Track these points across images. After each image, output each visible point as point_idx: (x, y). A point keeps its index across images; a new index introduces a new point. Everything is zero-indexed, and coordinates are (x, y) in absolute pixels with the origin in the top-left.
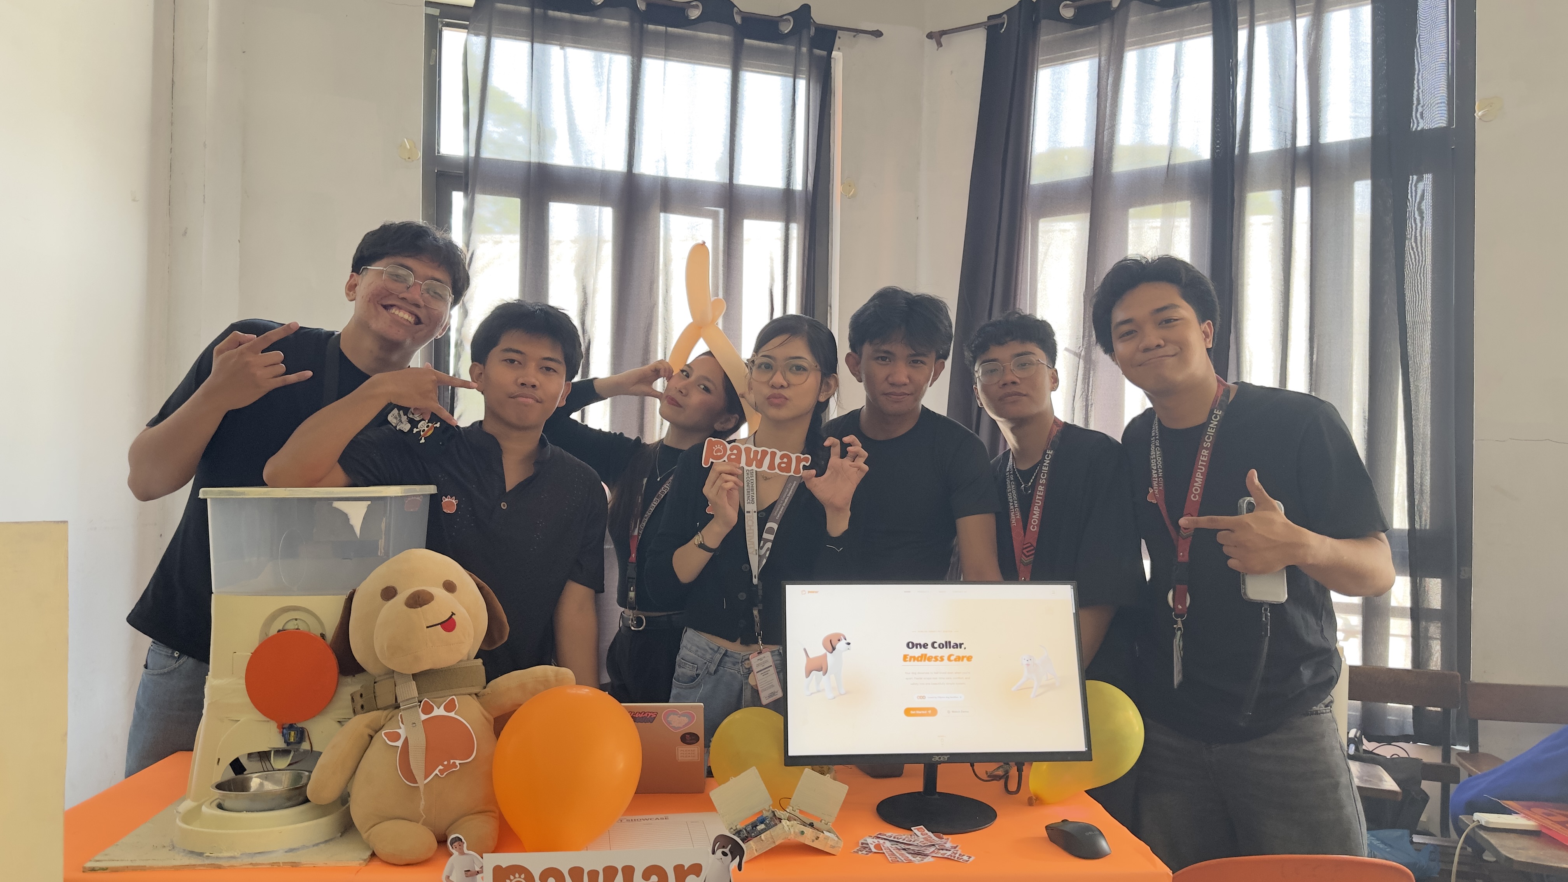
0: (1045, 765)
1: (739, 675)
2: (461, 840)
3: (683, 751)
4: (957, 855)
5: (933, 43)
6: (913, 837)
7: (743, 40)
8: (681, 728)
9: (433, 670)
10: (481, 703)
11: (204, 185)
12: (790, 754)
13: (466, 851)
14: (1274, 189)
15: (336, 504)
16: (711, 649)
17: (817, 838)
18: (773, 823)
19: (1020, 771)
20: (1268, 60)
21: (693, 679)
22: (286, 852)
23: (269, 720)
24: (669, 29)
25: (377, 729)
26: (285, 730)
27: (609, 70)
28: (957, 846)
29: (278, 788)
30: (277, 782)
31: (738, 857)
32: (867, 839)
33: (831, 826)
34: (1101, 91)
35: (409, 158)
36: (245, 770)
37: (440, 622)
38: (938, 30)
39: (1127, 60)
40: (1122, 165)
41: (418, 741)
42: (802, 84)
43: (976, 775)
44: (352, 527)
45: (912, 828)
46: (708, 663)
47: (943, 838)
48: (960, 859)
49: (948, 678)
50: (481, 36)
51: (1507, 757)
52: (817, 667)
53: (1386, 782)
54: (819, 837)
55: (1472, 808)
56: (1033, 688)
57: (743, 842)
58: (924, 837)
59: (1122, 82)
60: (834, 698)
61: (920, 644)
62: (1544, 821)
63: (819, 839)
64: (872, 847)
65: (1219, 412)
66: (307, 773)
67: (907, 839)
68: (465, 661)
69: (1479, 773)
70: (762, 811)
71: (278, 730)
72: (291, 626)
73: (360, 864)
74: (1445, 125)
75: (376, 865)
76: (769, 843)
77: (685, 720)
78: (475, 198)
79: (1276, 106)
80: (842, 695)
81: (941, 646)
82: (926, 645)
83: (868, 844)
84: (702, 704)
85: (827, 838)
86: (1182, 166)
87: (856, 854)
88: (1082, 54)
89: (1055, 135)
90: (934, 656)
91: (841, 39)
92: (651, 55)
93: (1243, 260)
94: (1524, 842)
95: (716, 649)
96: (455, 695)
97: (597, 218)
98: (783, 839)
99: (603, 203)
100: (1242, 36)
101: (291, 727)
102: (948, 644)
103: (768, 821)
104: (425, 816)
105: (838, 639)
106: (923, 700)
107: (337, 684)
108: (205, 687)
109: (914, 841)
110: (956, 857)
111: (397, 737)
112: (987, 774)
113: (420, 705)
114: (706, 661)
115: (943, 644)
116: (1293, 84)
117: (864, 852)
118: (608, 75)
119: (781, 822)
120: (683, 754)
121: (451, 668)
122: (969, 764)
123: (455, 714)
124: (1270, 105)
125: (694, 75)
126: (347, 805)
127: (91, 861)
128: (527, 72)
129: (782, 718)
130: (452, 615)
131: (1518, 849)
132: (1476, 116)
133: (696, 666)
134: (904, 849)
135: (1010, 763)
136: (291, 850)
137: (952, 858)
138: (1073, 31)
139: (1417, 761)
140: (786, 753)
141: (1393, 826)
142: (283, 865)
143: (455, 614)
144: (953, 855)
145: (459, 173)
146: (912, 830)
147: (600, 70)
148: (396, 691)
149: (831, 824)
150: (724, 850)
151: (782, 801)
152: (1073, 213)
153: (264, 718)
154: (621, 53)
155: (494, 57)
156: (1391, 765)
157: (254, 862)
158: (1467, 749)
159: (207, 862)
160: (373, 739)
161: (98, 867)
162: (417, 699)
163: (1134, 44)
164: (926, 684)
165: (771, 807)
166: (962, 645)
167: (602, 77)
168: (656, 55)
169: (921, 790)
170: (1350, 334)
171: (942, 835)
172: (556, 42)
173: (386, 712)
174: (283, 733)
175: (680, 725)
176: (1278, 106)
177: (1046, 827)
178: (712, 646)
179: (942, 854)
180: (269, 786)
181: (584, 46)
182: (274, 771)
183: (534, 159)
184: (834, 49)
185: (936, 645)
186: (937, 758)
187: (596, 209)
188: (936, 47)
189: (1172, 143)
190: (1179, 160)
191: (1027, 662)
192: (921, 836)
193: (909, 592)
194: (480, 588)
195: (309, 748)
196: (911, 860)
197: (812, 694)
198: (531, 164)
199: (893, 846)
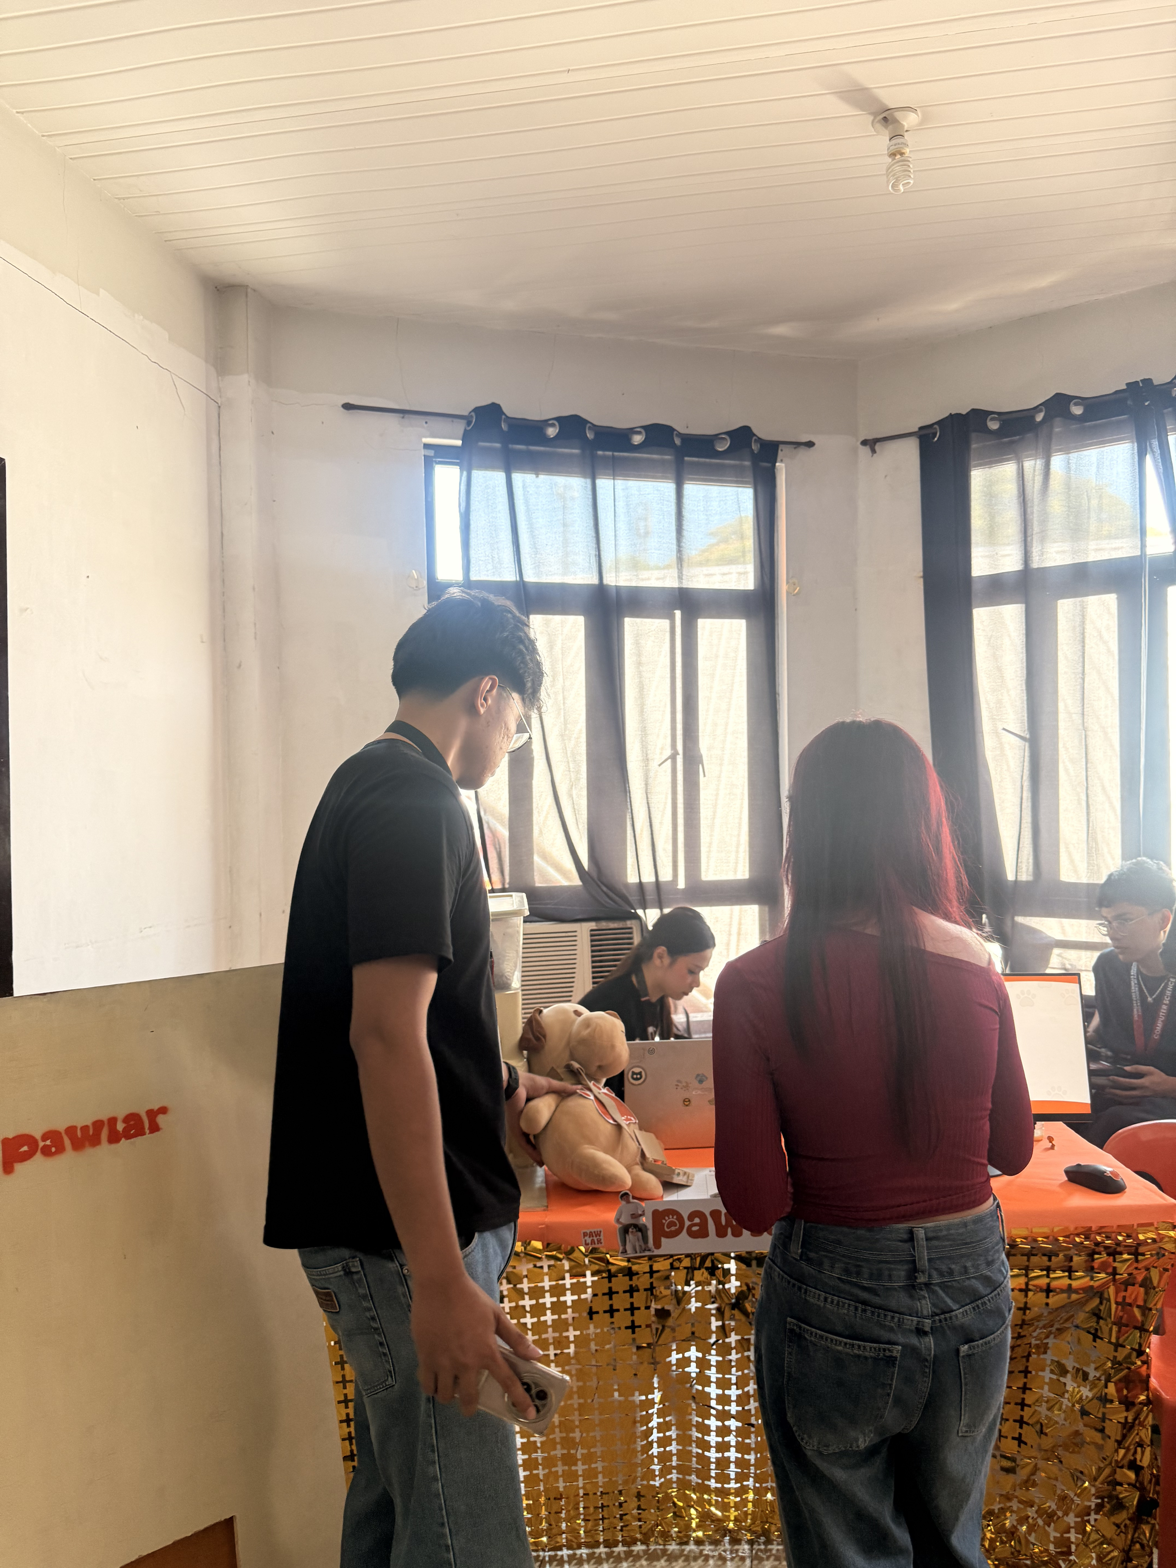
5: (866, 450)
7: (683, 459)
11: (255, 624)
24: (616, 454)
35: (416, 587)
38: (872, 438)
91: (782, 451)
138: (998, 441)
168: (605, 475)
177: (1064, 1170)
184: (777, 461)
188: (870, 454)
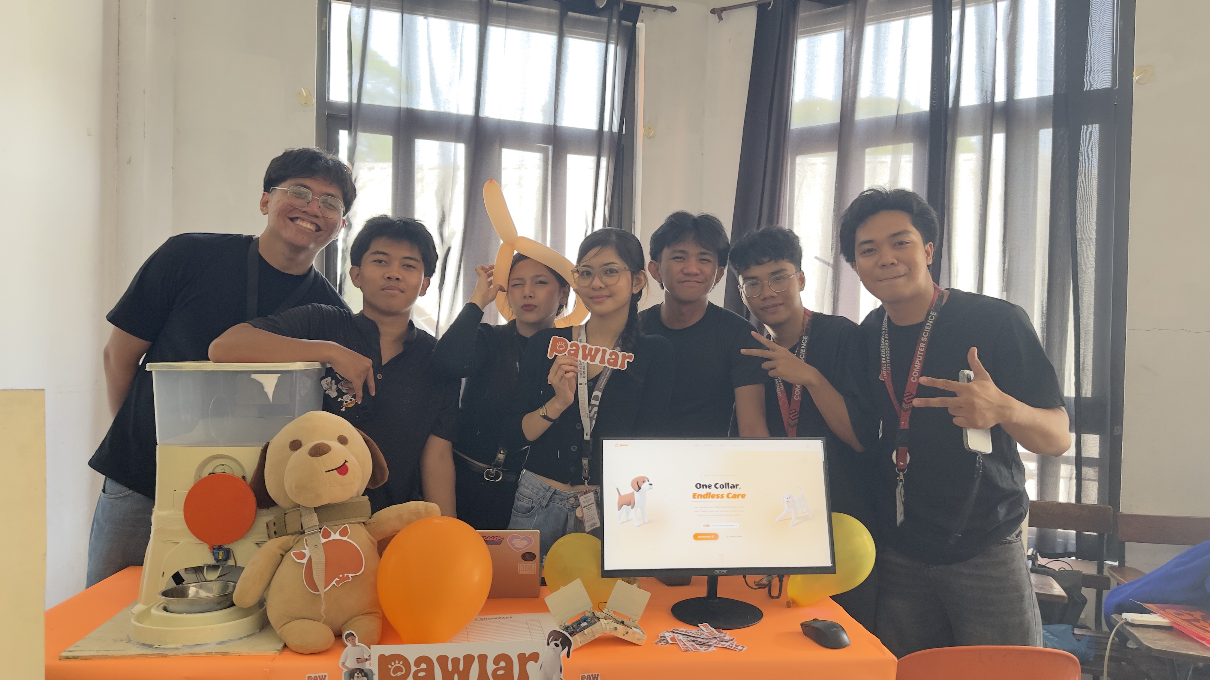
0: (799, 577)
1: (565, 509)
2: (353, 635)
3: (523, 566)
4: (734, 646)
5: (715, 17)
6: (700, 631)
7: (567, 13)
8: (521, 549)
9: (331, 504)
10: (367, 530)
11: (144, 124)
12: (606, 569)
13: (357, 643)
14: (977, 135)
15: (254, 376)
16: (543, 488)
17: (627, 633)
18: (594, 622)
19: (781, 581)
20: (975, 34)
21: (529, 510)
22: (217, 644)
23: (202, 542)
24: (510, 4)
25: (287, 550)
26: (215, 550)
27: (462, 36)
28: (734, 639)
29: (210, 595)
30: (209, 590)
31: (567, 647)
32: (665, 633)
33: (637, 624)
34: (846, 57)
35: (305, 104)
36: (184, 581)
37: (336, 468)
38: (719, 7)
39: (866, 33)
40: (862, 115)
41: (319, 559)
42: (612, 47)
43: (747, 584)
44: (266, 394)
45: (699, 625)
46: (541, 498)
47: (723, 633)
48: (736, 649)
49: (727, 511)
50: (362, 8)
51: (1147, 570)
52: (627, 502)
53: (1056, 589)
54: (628, 632)
55: (1121, 609)
56: (791, 519)
57: (571, 636)
58: (708, 631)
59: (862, 50)
60: (640, 526)
61: (706, 485)
62: (1175, 619)
63: (628, 633)
64: (669, 639)
65: (934, 313)
66: (233, 584)
67: (695, 633)
68: (355, 497)
69: (1126, 582)
70: (584, 612)
71: (209, 550)
72: (219, 470)
73: (275, 654)
74: (1109, 87)
75: (287, 653)
76: (590, 636)
77: (525, 543)
78: (357, 136)
79: (980, 70)
80: (645, 523)
81: (722, 487)
82: (710, 486)
83: (665, 637)
84: (538, 531)
85: (634, 633)
86: (907, 116)
87: (656, 645)
88: (831, 28)
89: (810, 91)
90: (716, 494)
91: (644, 12)
92: (495, 24)
93: (953, 189)
94: (1159, 635)
95: (547, 488)
96: (347, 524)
97: (453, 153)
98: (601, 634)
99: (457, 140)
100: (956, 14)
101: (220, 548)
102: (727, 485)
103: (589, 620)
104: (325, 617)
105: (643, 481)
106: (707, 527)
107: (255, 516)
108: (152, 517)
109: (700, 635)
110: (733, 647)
111: (303, 556)
112: (755, 583)
113: (320, 531)
114: (539, 497)
115: (723, 485)
116: (993, 53)
117: (663, 643)
118: (461, 39)
119: (599, 620)
120: (524, 568)
121: (344, 503)
122: (742, 576)
123: (348, 538)
124: (976, 69)
125: (528, 40)
126: (264, 608)
127: (65, 651)
128: (398, 36)
129: (600, 541)
130: (345, 462)
131: (1155, 640)
132: (1134, 80)
133: (532, 500)
134: (693, 641)
135: (773, 575)
136: (221, 643)
137: (730, 648)
138: (824, 10)
139: (1078, 572)
140: (603, 568)
141: (1061, 622)
142: (215, 654)
143: (347, 462)
144: (731, 645)
145: (345, 116)
146: (698, 626)
147: (455, 36)
148: (302, 520)
149: (637, 622)
150: (556, 642)
151: (600, 605)
152: (823, 152)
153: (198, 541)
154: (472, 23)
155: (372, 24)
156: (1058, 576)
157: (193, 652)
158: (1117, 564)
159: (156, 652)
160: (285, 557)
161: (71, 656)
162: (318, 526)
163: (872, 20)
164: (711, 515)
165: (591, 609)
166: (738, 486)
167: (457, 41)
168: (499, 24)
169: (705, 595)
170: (1034, 248)
171: (721, 630)
172: (421, 13)
173: (294, 537)
174: (213, 552)
175: (522, 547)
176: (982, 70)
177: (801, 624)
178: (544, 485)
179: (722, 645)
180: (203, 594)
181: (442, 16)
182: (206, 581)
183: (404, 105)
184: (638, 21)
185: (718, 486)
186: (718, 572)
187: (452, 145)
188: (718, 20)
189: (900, 99)
190: (905, 111)
191: (787, 500)
192: (706, 631)
193: (698, 445)
194: (366, 442)
195: (234, 564)
196: (699, 649)
197: (622, 523)
198: (402, 110)
199: (684, 639)
